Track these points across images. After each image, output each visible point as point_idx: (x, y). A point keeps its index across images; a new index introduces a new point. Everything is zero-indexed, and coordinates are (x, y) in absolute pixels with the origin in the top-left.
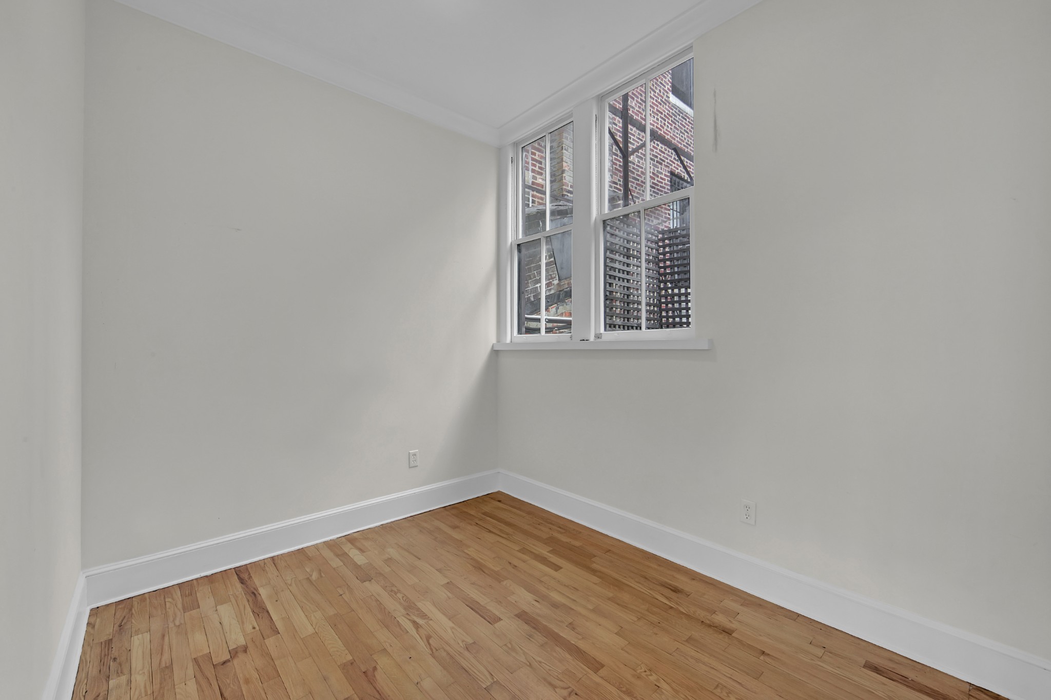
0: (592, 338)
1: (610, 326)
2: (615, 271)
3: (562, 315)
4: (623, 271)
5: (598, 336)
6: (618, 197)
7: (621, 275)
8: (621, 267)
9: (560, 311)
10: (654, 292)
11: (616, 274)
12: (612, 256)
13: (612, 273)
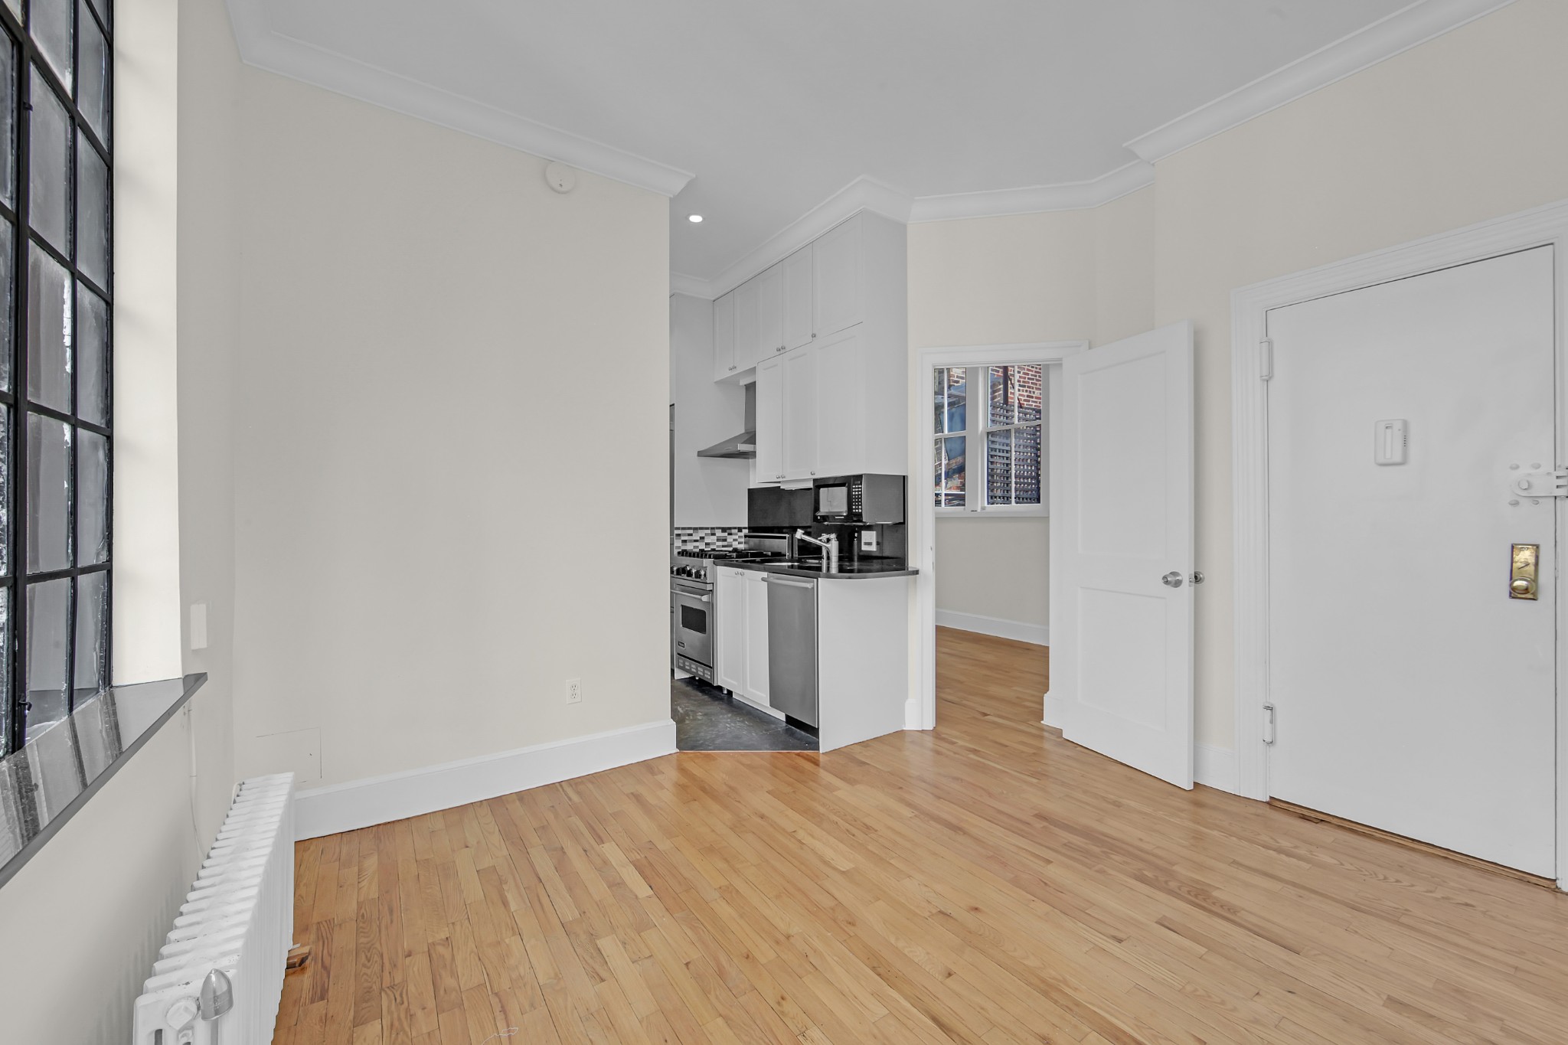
0: (979, 510)
1: (992, 499)
2: (996, 451)
3: (950, 488)
4: (1003, 450)
5: (983, 508)
6: (999, 382)
7: (1001, 454)
8: (1001, 447)
9: (949, 486)
10: (1031, 466)
11: (997, 453)
12: (993, 439)
13: (993, 453)
